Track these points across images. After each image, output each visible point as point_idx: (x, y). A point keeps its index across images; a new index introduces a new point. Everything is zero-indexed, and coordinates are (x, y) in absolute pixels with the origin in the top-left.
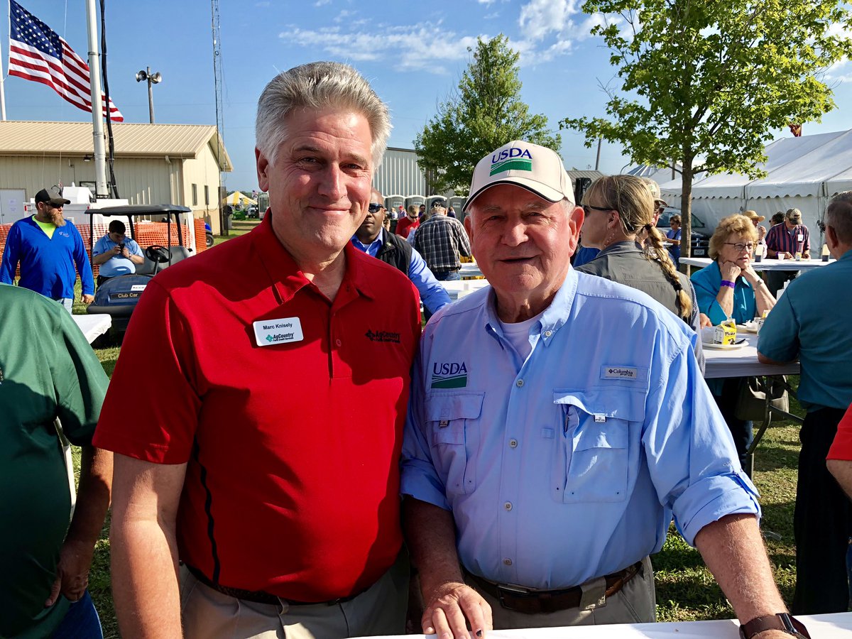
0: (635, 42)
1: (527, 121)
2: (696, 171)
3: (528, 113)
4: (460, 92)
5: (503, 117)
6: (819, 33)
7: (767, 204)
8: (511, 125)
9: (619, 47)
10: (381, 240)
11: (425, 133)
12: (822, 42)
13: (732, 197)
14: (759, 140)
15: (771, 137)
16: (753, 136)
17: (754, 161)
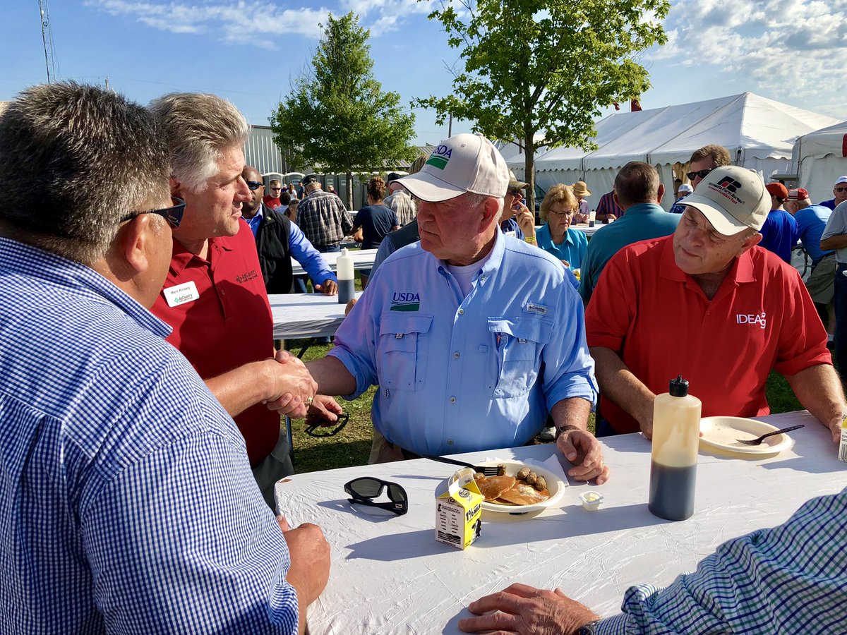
0: (474, 26)
1: (380, 98)
2: (537, 146)
3: (381, 90)
4: (314, 68)
5: (357, 94)
6: (634, 20)
7: (602, 175)
8: (366, 102)
9: (459, 30)
10: (261, 214)
11: (280, 110)
12: (637, 29)
13: (572, 169)
14: (590, 117)
15: (599, 114)
16: (584, 113)
17: (586, 136)
